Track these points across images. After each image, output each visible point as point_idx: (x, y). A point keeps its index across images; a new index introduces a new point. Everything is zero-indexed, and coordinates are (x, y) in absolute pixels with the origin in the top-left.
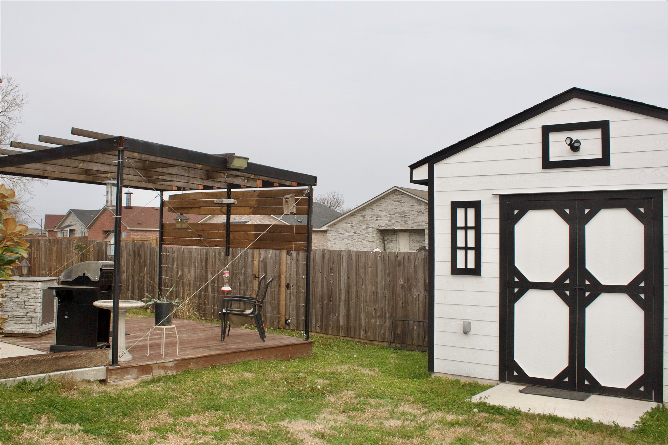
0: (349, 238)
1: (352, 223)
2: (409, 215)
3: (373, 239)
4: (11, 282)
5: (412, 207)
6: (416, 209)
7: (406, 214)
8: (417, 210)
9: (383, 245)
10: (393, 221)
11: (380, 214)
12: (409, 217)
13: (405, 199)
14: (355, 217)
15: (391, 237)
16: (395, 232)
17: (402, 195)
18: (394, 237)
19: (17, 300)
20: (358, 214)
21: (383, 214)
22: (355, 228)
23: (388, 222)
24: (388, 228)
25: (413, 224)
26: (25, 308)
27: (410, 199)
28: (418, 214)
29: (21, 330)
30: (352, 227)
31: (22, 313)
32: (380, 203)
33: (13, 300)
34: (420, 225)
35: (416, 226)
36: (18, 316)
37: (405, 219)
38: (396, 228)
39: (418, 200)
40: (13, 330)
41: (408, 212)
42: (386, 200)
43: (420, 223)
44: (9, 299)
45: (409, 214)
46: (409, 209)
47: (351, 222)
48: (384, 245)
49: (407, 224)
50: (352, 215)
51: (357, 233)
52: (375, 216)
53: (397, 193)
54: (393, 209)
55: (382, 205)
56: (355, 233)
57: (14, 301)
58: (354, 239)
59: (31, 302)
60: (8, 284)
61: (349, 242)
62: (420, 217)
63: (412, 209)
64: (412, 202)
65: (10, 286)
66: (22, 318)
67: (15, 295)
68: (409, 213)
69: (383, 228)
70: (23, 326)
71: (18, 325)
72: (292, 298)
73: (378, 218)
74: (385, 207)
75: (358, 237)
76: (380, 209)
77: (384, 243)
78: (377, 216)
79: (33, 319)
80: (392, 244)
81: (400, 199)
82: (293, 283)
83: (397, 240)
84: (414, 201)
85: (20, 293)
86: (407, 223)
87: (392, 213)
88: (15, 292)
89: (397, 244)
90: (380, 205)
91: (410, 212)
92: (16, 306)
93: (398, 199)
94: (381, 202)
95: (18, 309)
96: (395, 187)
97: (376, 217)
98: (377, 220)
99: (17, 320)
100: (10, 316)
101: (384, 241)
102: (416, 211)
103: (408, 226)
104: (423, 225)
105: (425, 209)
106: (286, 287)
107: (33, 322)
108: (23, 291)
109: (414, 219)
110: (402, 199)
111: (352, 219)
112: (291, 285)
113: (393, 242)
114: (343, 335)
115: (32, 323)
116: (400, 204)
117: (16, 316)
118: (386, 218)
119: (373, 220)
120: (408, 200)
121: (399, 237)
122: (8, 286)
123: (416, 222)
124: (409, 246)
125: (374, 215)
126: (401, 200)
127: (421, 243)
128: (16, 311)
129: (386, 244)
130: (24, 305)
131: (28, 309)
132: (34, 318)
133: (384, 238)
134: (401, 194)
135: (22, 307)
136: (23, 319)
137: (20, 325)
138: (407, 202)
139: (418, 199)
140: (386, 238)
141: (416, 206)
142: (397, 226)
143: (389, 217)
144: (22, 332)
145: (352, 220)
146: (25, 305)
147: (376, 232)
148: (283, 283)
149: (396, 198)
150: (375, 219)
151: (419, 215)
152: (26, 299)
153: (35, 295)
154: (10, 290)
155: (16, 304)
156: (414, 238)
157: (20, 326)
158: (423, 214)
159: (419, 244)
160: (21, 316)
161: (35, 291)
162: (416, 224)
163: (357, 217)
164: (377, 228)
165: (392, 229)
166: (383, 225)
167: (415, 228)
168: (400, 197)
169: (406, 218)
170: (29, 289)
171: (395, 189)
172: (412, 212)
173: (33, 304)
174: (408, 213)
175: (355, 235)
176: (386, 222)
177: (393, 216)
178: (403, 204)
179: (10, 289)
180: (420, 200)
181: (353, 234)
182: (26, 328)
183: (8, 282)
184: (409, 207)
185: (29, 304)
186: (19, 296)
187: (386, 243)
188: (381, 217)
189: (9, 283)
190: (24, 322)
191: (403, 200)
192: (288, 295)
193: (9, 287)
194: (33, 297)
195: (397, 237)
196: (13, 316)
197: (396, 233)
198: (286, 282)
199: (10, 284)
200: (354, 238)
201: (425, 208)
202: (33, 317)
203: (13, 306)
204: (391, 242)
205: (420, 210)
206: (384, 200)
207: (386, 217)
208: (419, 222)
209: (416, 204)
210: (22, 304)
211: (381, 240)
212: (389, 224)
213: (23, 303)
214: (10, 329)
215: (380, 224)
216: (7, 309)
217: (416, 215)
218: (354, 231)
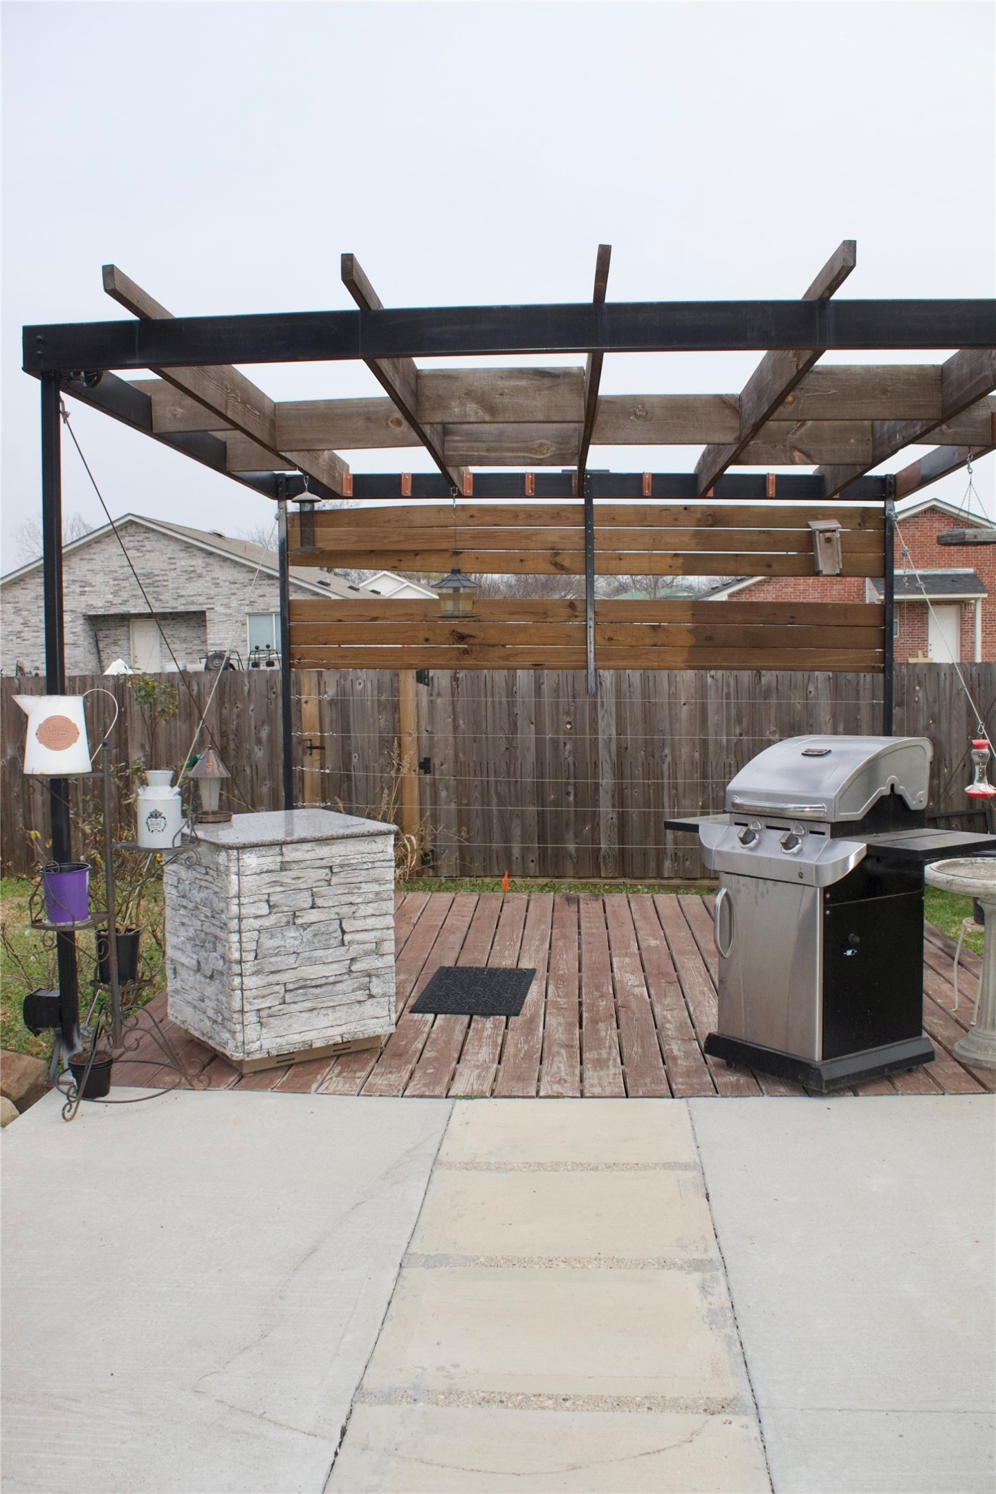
0: (10, 638)
1: (16, 602)
2: (164, 581)
3: (75, 638)
4: (290, 847)
5: (173, 561)
6: (183, 566)
7: (157, 578)
8: (184, 569)
9: (95, 650)
10: (125, 595)
11: (90, 578)
12: (165, 583)
13: (155, 543)
14: (25, 586)
15: (113, 632)
16: (124, 620)
17: (147, 535)
18: (120, 633)
19: (313, 916)
20: (33, 581)
21: (99, 579)
22: (25, 613)
23: (111, 596)
24: (113, 611)
25: (175, 601)
26: (343, 943)
27: (166, 542)
28: (187, 576)
29: (338, 1031)
30: (18, 611)
31: (335, 966)
32: (90, 554)
33: (299, 921)
34: (193, 603)
35: (184, 604)
36: (323, 981)
37: (156, 589)
38: (133, 611)
39: (186, 545)
40: (308, 1037)
41: (162, 573)
42: (103, 546)
43: (194, 599)
44: (285, 919)
45: (165, 578)
46: (166, 566)
47: (13, 600)
48: (99, 652)
49: (161, 600)
50: (15, 583)
51: (30, 624)
52: (78, 584)
53: (132, 530)
54: (124, 566)
55: (94, 556)
56: (25, 624)
57: (301, 925)
58: (23, 640)
59: (365, 917)
60: (279, 859)
61: (10, 646)
62: (194, 584)
63: (173, 567)
64: (171, 549)
65: (284, 867)
66: (334, 983)
67: (304, 900)
68: (165, 575)
69: (100, 612)
70: (342, 1013)
71: (321, 1017)
72: (443, 794)
73: (86, 589)
74: (102, 562)
75: (35, 634)
76: (90, 566)
77: (97, 646)
78: (82, 584)
79: (374, 979)
80: (117, 649)
81: (141, 544)
82: (443, 756)
83: (129, 639)
84: (176, 547)
85: (325, 890)
86: (161, 597)
87: (122, 577)
88: (303, 886)
89: (129, 647)
90: (88, 557)
91: (167, 572)
92: (310, 942)
93: (136, 544)
94: (94, 551)
95: (320, 953)
96: (129, 514)
97: (81, 587)
98: (82, 593)
99: (317, 997)
100: (290, 987)
101: (97, 641)
102: (182, 572)
103: (165, 605)
104: (201, 602)
105: (204, 565)
106: (420, 768)
107: (375, 991)
108: (335, 880)
109: (178, 588)
110: (146, 543)
111: (17, 592)
112: (436, 761)
113: (120, 643)
114: (610, 875)
115: (371, 996)
116: (141, 554)
117: (314, 983)
118: (108, 588)
119: (73, 592)
120: (162, 544)
121: (133, 632)
122: (278, 867)
123: (182, 596)
124: (161, 652)
125: (74, 581)
126: (144, 546)
127: (191, 642)
128: (313, 962)
129: (101, 649)
130: (339, 933)
131: (355, 946)
132: (378, 976)
133: (96, 635)
134: (145, 533)
135: (333, 942)
136: (339, 987)
137: (330, 1011)
138: (159, 551)
139: (186, 542)
140: (101, 634)
141: (182, 558)
142: (135, 606)
143: (114, 585)
144: (339, 1040)
145: (17, 595)
146: (343, 932)
147: (81, 621)
148: (410, 759)
149: (130, 541)
150: (78, 590)
151: (189, 579)
152: (346, 910)
153: (376, 888)
154: (285, 880)
155: (308, 935)
156: (172, 633)
157: (331, 1017)
158: (200, 576)
159: (184, 646)
160: (331, 980)
161: (377, 871)
162: (182, 601)
163: (29, 586)
164: (84, 611)
165: (122, 612)
166: (101, 605)
167: (181, 609)
168: (141, 538)
169: (158, 587)
170: (353, 867)
171: (130, 521)
172: (173, 574)
173: (371, 922)
174: (163, 575)
175: (26, 629)
176: (107, 596)
177: (124, 584)
178: (148, 556)
179: (286, 877)
180: (192, 546)
181: (20, 628)
182: (352, 1018)
183: (278, 848)
184: (164, 562)
185: (359, 924)
186: (319, 902)
187: (101, 645)
188: (93, 586)
189: (282, 855)
190: (345, 1000)
191: (148, 545)
192: (428, 788)
193: (282, 870)
194: (371, 896)
195: (129, 631)
196: (301, 983)
197: (126, 623)
198: (419, 755)
199: (287, 859)
200: (25, 638)
201: (203, 562)
202: (373, 972)
203: (297, 942)
204: (115, 643)
205: (192, 569)
206: (99, 545)
207: (106, 586)
208: (189, 596)
209: (183, 554)
210: (331, 929)
211: (91, 640)
212: (115, 602)
213: (336, 924)
214: (297, 1038)
215: (92, 603)
216: (280, 958)
217: (182, 580)
218: (22, 621)
